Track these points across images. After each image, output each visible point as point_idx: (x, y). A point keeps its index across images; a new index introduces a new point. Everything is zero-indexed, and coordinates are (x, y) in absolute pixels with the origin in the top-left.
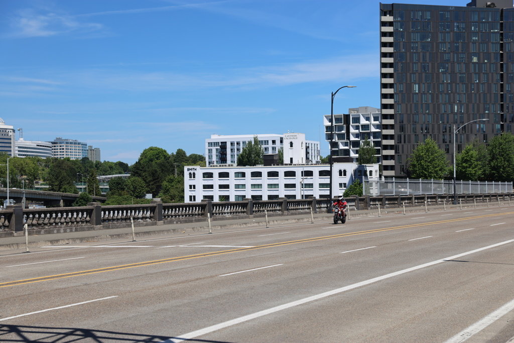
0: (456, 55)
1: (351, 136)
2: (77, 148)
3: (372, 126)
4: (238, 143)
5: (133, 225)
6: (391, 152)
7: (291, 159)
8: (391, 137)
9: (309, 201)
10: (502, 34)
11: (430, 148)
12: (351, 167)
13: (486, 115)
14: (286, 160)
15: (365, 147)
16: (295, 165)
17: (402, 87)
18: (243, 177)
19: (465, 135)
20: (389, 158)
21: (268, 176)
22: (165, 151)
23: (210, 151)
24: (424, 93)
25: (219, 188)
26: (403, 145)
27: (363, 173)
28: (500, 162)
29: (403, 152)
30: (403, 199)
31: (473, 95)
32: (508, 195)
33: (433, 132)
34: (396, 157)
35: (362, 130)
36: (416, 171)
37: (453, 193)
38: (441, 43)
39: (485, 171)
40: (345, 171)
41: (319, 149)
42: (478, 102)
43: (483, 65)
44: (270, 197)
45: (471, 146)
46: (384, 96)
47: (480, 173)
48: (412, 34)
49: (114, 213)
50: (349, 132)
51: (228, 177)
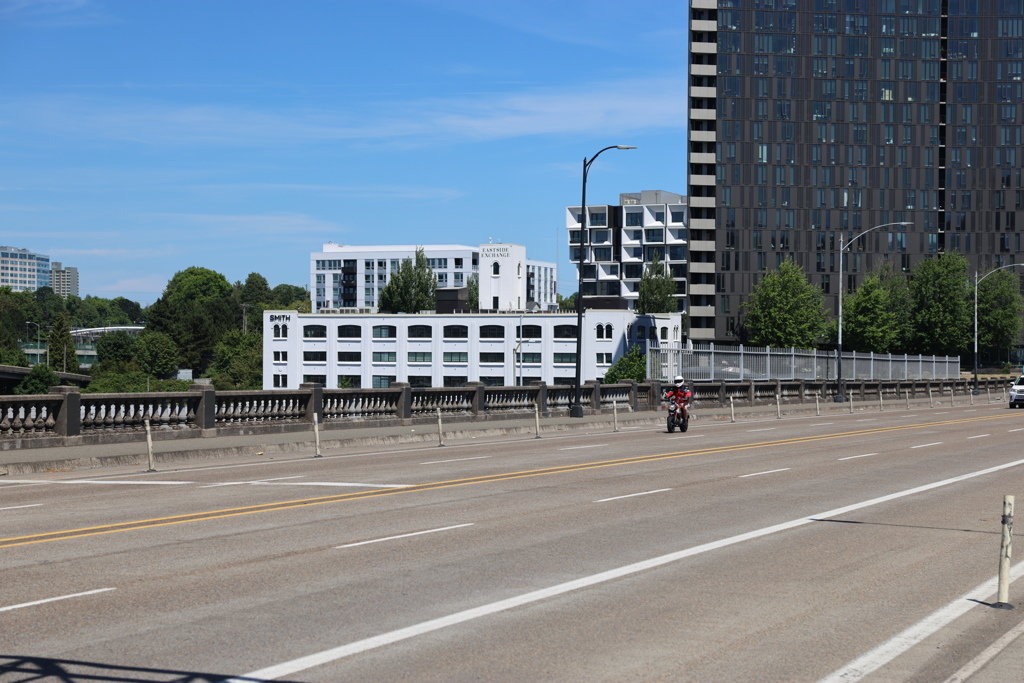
0: (847, 85)
1: (624, 252)
2: (27, 267)
3: (668, 233)
4: (381, 264)
5: (149, 437)
6: (708, 289)
7: (496, 300)
8: (709, 257)
9: (531, 390)
10: (944, 43)
11: (788, 281)
12: (622, 320)
13: (909, 214)
14: (485, 302)
15: (654, 276)
16: (504, 312)
17: (733, 151)
18: (390, 336)
19: (864, 255)
20: (704, 301)
21: (445, 336)
22: (222, 278)
23: (320, 279)
24: (779, 165)
25: (340, 360)
26: (733, 275)
27: (647, 332)
28: (936, 313)
29: (732, 290)
30: (731, 389)
31: (882, 171)
32: (950, 385)
33: (796, 248)
34: (718, 300)
35: (648, 240)
36: (761, 329)
37: (836, 377)
38: (816, 57)
39: (903, 332)
40: (609, 328)
41: (554, 279)
42: (891, 186)
43: (905, 108)
44: (448, 380)
45: (876, 280)
46: (695, 169)
47: (893, 336)
48: (757, 37)
49: (108, 410)
50: (621, 245)
51: (359, 336)
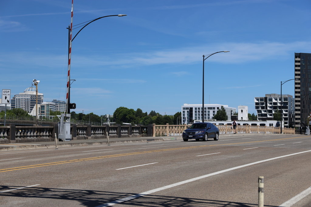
1: (268, 107)
3: (278, 103)
4: (199, 109)
6: (299, 117)
7: (242, 118)
8: (299, 110)
12: (274, 123)
14: (239, 118)
17: (304, 89)
23: (184, 112)
29: (304, 117)
34: (301, 119)
35: (274, 105)
46: (296, 92)
48: (308, 66)
